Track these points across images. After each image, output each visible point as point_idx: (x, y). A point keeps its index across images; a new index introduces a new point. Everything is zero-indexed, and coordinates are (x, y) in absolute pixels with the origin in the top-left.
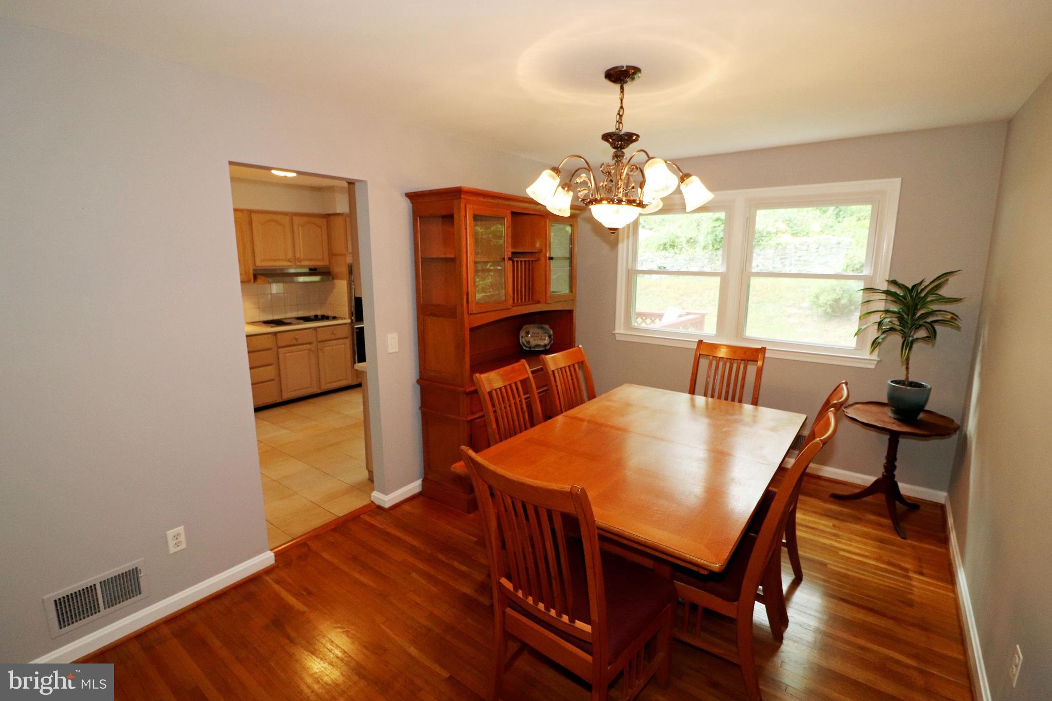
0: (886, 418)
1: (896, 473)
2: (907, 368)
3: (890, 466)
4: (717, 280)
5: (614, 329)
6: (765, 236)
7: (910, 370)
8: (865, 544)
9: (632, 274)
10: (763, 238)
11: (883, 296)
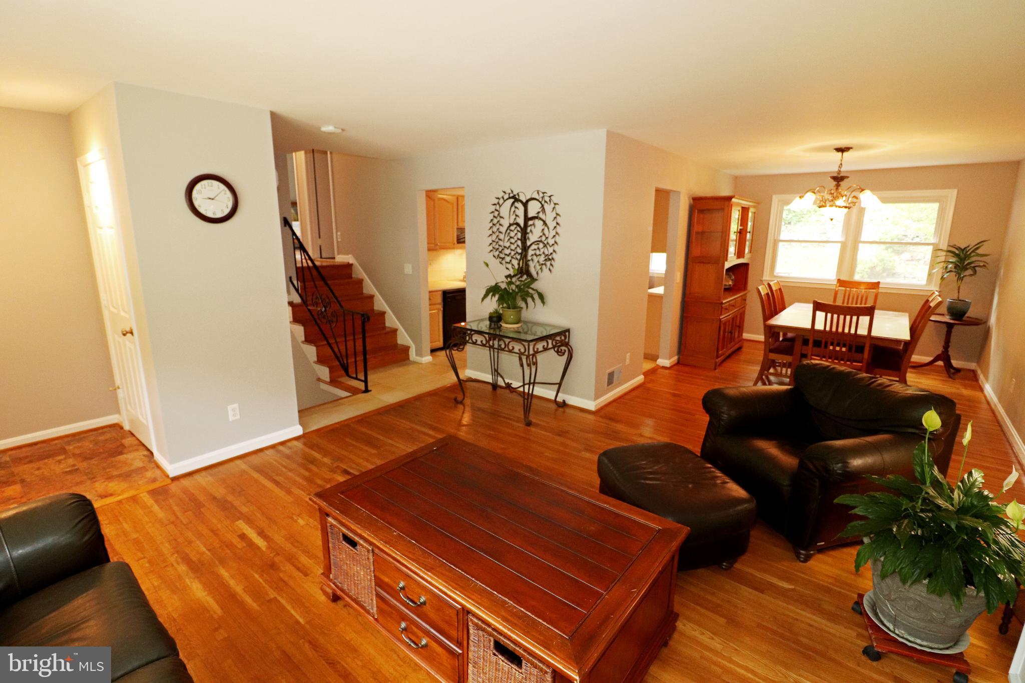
0: (947, 319)
1: (949, 349)
2: (959, 292)
3: (946, 346)
4: (839, 245)
5: (762, 277)
6: (806, 214)
7: (960, 293)
8: (940, 376)
9: (776, 242)
10: (803, 216)
11: (944, 253)
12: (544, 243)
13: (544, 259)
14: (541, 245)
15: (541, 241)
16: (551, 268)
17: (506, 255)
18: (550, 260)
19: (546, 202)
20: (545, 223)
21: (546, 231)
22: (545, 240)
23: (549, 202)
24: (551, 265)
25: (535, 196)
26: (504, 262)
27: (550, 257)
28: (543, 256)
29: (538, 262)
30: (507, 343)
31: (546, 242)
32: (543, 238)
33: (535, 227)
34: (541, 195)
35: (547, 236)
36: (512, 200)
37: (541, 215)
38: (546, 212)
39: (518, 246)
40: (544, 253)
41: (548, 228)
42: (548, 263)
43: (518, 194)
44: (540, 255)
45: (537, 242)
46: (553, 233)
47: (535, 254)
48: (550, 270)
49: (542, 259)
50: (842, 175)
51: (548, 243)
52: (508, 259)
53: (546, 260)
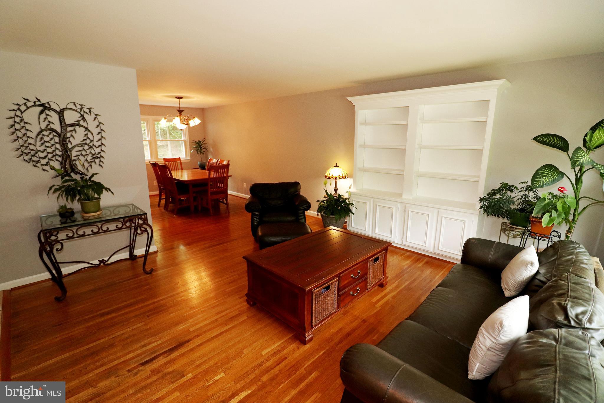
2: (201, 159)
12: (89, 145)
13: (92, 158)
14: (86, 147)
15: (86, 144)
16: (101, 163)
17: (40, 158)
18: (98, 158)
19: (85, 112)
20: (87, 129)
21: (90, 135)
22: (90, 143)
23: (89, 113)
24: (101, 161)
25: (72, 106)
26: (38, 165)
27: (99, 156)
28: (90, 155)
29: (86, 160)
30: (100, 226)
31: (91, 144)
32: (88, 141)
33: (76, 132)
34: (79, 107)
35: (92, 139)
36: (41, 108)
37: (82, 123)
38: (86, 120)
39: (57, 149)
40: (91, 153)
41: (92, 134)
42: (97, 161)
43: (48, 103)
44: (87, 155)
45: (81, 145)
46: (97, 138)
47: (81, 154)
48: (100, 165)
49: (89, 158)
50: (181, 109)
51: (93, 145)
52: (44, 162)
53: (94, 158)
